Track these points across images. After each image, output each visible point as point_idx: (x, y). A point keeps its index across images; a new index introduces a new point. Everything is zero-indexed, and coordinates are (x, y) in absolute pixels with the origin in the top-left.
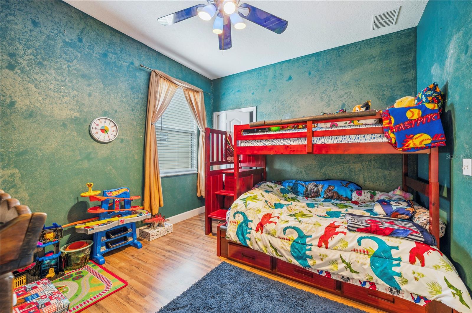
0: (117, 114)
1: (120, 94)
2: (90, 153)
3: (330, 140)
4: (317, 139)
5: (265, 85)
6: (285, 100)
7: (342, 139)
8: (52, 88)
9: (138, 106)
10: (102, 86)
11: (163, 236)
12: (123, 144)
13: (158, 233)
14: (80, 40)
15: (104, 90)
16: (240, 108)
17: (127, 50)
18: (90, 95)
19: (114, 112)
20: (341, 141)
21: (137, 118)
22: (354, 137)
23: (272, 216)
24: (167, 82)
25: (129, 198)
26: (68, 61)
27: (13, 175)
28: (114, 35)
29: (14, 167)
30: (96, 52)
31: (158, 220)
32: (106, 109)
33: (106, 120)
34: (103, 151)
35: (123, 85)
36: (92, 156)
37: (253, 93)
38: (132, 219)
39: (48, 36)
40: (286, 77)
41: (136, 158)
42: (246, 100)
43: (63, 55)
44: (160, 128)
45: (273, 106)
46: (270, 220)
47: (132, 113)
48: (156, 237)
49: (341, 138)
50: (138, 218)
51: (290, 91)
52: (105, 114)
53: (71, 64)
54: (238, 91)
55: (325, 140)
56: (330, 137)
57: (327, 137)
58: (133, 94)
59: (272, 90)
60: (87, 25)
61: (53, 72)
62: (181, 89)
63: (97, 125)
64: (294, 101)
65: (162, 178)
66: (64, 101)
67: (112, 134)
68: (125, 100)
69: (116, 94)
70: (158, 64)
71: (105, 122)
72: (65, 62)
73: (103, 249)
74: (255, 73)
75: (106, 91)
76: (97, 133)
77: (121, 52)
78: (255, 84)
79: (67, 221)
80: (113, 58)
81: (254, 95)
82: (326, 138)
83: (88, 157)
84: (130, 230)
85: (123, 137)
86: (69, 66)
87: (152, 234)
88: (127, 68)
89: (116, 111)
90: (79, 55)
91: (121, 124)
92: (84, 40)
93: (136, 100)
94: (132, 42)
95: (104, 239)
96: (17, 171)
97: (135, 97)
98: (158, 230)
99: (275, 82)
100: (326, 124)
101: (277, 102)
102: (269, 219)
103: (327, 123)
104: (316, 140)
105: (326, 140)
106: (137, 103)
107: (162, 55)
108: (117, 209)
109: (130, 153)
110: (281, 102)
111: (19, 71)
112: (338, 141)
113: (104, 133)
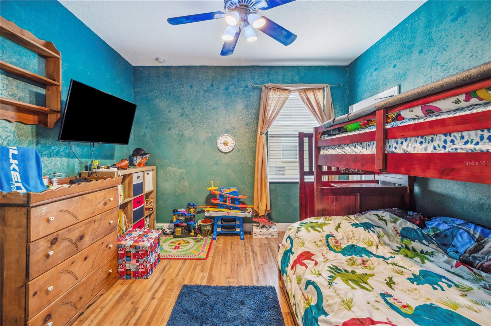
0: (235, 130)
1: (237, 114)
2: (217, 160)
3: (418, 144)
4: (397, 143)
5: (412, 46)
6: (450, 59)
7: (445, 142)
8: (199, 121)
9: (252, 121)
10: (225, 112)
11: (267, 238)
12: (240, 152)
13: (261, 233)
14: (212, 85)
15: (226, 114)
16: (378, 93)
17: (242, 77)
18: (217, 120)
19: (233, 129)
20: (444, 147)
21: (251, 130)
22: (476, 135)
23: (312, 258)
24: (279, 91)
25: (238, 196)
26: (205, 102)
27: (182, 173)
28: (233, 71)
29: (183, 168)
30: (221, 89)
31: (263, 221)
32: (228, 127)
33: (227, 136)
34: (226, 159)
35: (240, 106)
36: (219, 162)
37: (394, 66)
38: (236, 214)
39: (197, 91)
40: (451, 15)
41: (250, 164)
42: (385, 80)
43: (204, 99)
44: (273, 136)
45: (427, 77)
46: (303, 261)
47: (247, 127)
48: (259, 236)
49: (440, 140)
50: (241, 215)
51: (462, 37)
52: (227, 132)
53: (207, 103)
54: (376, 70)
55: (408, 146)
56: (420, 139)
57: (413, 139)
58: (247, 111)
59: (424, 50)
60: (216, 73)
61: (198, 111)
62: (296, 92)
63: (221, 140)
64: (471, 54)
65: (270, 183)
66: (204, 127)
67: (231, 146)
68: (241, 117)
69: (234, 115)
70: (270, 78)
71: (226, 138)
72: (204, 103)
73: (219, 230)
74: (398, 33)
75: (227, 115)
76: (221, 146)
77: (238, 81)
78: (398, 50)
79: (205, 204)
80: (232, 88)
81: (396, 67)
82: (410, 140)
83: (216, 164)
84: (238, 223)
85: (239, 148)
86: (206, 105)
87: (255, 232)
88: (243, 92)
89: (234, 128)
90: (211, 95)
91: (238, 137)
92: (214, 85)
93: (250, 116)
94: (246, 69)
95: (219, 223)
96: (184, 170)
97: (249, 114)
98: (262, 230)
99: (429, 33)
100: (412, 111)
101: (433, 68)
102: (305, 259)
103: (414, 109)
104: (395, 145)
105: (410, 145)
106: (250, 118)
107: (275, 67)
108: (229, 203)
109: (245, 160)
110: (442, 66)
111: (185, 116)
112: (435, 148)
113: (225, 145)
